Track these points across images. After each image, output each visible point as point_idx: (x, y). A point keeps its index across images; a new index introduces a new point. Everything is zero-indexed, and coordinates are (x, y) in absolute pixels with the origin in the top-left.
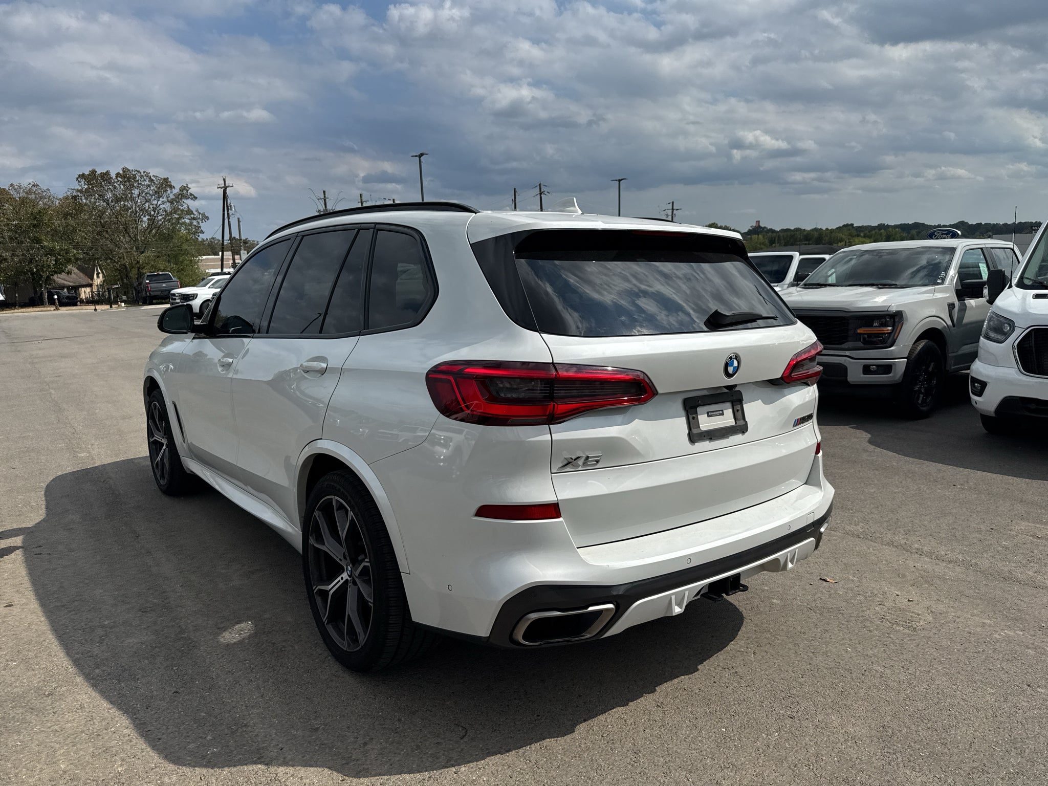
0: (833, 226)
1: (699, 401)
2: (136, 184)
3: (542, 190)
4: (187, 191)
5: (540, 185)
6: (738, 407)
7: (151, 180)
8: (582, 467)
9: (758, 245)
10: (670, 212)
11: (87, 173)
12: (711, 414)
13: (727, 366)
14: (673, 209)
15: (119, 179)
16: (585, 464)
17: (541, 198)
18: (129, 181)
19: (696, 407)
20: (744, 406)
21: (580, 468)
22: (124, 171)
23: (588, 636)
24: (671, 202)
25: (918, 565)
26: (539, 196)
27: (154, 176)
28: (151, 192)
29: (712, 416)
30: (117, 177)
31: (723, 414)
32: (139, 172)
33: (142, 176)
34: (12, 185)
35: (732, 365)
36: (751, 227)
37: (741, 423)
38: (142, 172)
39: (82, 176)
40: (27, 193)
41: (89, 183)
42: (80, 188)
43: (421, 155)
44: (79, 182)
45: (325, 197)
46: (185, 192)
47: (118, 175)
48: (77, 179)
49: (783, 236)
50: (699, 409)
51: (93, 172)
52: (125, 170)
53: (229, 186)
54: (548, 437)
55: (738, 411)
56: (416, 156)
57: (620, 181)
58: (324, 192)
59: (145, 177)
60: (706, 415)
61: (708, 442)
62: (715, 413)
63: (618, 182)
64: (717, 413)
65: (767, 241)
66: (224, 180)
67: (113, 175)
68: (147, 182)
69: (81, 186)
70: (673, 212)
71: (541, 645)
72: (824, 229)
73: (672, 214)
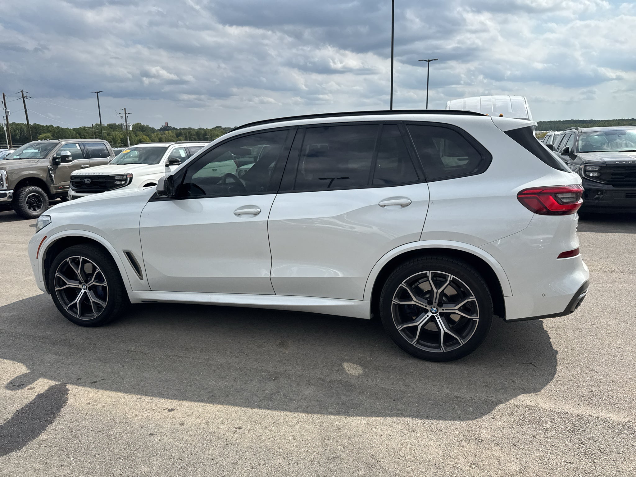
0: (210, 127)
9: (170, 137)
14: (125, 113)
24: (124, 108)
36: (162, 126)
49: (184, 132)
57: (97, 93)
65: (175, 136)
70: (125, 115)
72: (205, 129)
73: (126, 116)
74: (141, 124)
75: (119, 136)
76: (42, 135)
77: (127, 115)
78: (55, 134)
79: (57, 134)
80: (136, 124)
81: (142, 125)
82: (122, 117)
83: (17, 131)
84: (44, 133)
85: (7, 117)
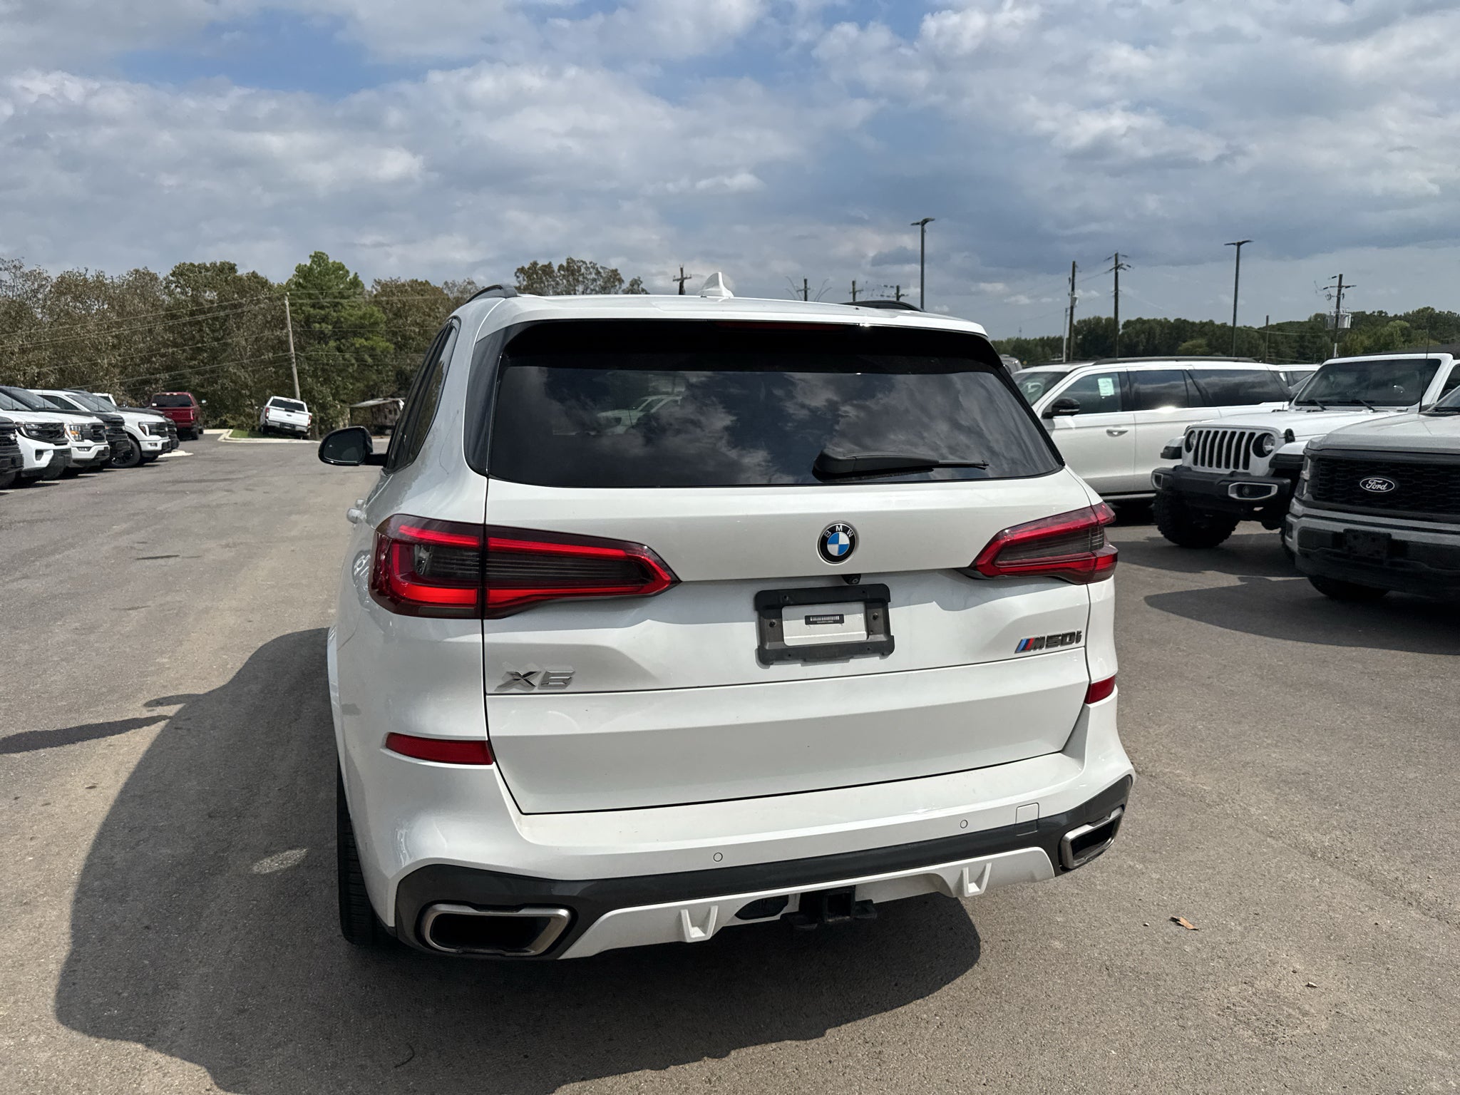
1: (785, 597)
2: (581, 279)
3: (1119, 263)
4: (639, 285)
5: (1116, 255)
6: (878, 612)
7: (598, 273)
8: (539, 689)
10: (1335, 292)
11: (527, 266)
12: (815, 619)
13: (823, 543)
14: (1340, 287)
15: (562, 273)
16: (545, 683)
17: (1117, 274)
18: (573, 274)
19: (780, 607)
20: (890, 611)
21: (536, 690)
22: (568, 263)
23: (533, 952)
24: (1338, 275)
25: (1386, 924)
26: (1113, 272)
27: (601, 267)
28: (597, 289)
29: (815, 623)
30: (559, 270)
31: (841, 621)
32: (584, 263)
33: (587, 268)
34: (446, 283)
35: (836, 541)
37: (881, 638)
38: (588, 263)
39: (521, 270)
40: (462, 292)
41: (529, 277)
42: (518, 285)
43: (925, 221)
44: (518, 277)
45: (806, 287)
46: (636, 287)
47: (561, 267)
48: (516, 273)
50: (785, 611)
51: (535, 264)
52: (570, 261)
53: (686, 278)
54: (478, 638)
55: (875, 618)
56: (918, 224)
57: (1239, 244)
58: (805, 281)
59: (591, 270)
60: (804, 621)
61: (799, 665)
62: (819, 619)
63: (1236, 247)
64: (828, 618)
66: (682, 270)
67: (556, 268)
68: (593, 276)
69: (519, 282)
70: (1339, 291)
71: (458, 953)
74: (1433, 309)
75: (1362, 343)
76: (1187, 343)
77: (1343, 290)
78: (1214, 340)
79: (1217, 340)
80: (1418, 312)
81: (1437, 312)
82: (1330, 296)
83: (1143, 336)
84: (1192, 338)
85: (1072, 308)
